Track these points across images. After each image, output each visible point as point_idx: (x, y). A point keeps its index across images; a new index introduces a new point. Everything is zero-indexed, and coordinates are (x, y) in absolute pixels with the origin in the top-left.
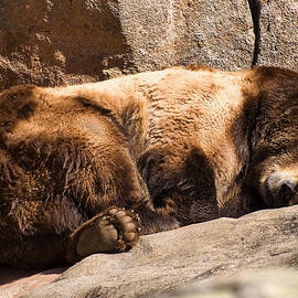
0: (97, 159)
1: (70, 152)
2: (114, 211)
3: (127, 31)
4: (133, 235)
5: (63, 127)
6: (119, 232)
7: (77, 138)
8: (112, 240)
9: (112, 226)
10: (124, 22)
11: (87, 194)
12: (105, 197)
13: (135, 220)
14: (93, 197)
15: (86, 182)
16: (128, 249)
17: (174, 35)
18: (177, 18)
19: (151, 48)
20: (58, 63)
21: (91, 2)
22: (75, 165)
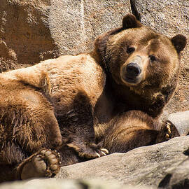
0: (34, 118)
1: (16, 114)
2: (44, 151)
3: (54, 36)
4: (56, 166)
5: (11, 98)
6: (47, 165)
7: (21, 105)
8: (43, 170)
9: (43, 161)
10: (52, 30)
11: (27, 141)
12: (39, 142)
13: (57, 157)
14: (31, 143)
15: (26, 132)
16: (53, 175)
17: (86, 37)
18: (87, 26)
19: (71, 46)
20: (12, 58)
21: (31, 18)
22: (19, 122)
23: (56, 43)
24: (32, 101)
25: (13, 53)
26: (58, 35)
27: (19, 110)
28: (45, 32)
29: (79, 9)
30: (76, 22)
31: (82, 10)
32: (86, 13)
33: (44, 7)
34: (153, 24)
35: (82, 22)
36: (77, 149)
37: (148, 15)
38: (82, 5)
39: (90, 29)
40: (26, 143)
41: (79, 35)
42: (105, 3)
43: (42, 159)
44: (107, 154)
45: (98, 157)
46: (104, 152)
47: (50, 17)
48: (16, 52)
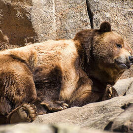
1: (7, 78)
2: (25, 105)
3: (34, 27)
4: (33, 115)
6: (27, 114)
7: (10, 72)
10: (33, 23)
11: (13, 96)
15: (13, 91)
16: (32, 121)
17: (55, 28)
18: (57, 20)
19: (46, 33)
20: (5, 41)
21: (19, 14)
22: (9, 84)
23: (36, 32)
25: (7, 38)
26: (37, 26)
27: (9, 75)
28: (28, 24)
29: (52, 9)
30: (49, 18)
31: (54, 10)
32: (56, 11)
33: (28, 7)
34: (101, 20)
35: (54, 18)
37: (99, 13)
38: (54, 6)
39: (59, 23)
41: (51, 26)
42: (69, 5)
47: (32, 14)
48: (8, 37)
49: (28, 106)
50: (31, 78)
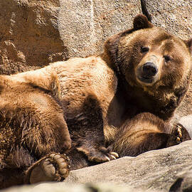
0: (43, 121)
2: (53, 155)
4: (65, 170)
5: (20, 101)
6: (56, 169)
7: (29, 108)
8: (52, 174)
9: (52, 165)
11: (36, 144)
12: (48, 146)
13: (66, 160)
14: (40, 146)
17: (95, 39)
18: (97, 27)
19: (81, 47)
20: (20, 60)
21: (40, 20)
22: (28, 125)
23: (65, 45)
24: (41, 104)
25: (22, 55)
26: (68, 36)
27: (28, 113)
28: (54, 33)
29: (89, 11)
30: (85, 24)
31: (92, 11)
32: (95, 14)
33: (52, 8)
34: (163, 25)
35: (92, 24)
36: (87, 152)
37: (159, 16)
38: (92, 6)
39: (100, 31)
40: (35, 146)
41: (88, 37)
42: (115, 5)
43: (51, 163)
44: (117, 158)
45: (107, 161)
46: (114, 155)
47: (59, 18)
48: (25, 54)
49: (58, 156)
50: (61, 116)
